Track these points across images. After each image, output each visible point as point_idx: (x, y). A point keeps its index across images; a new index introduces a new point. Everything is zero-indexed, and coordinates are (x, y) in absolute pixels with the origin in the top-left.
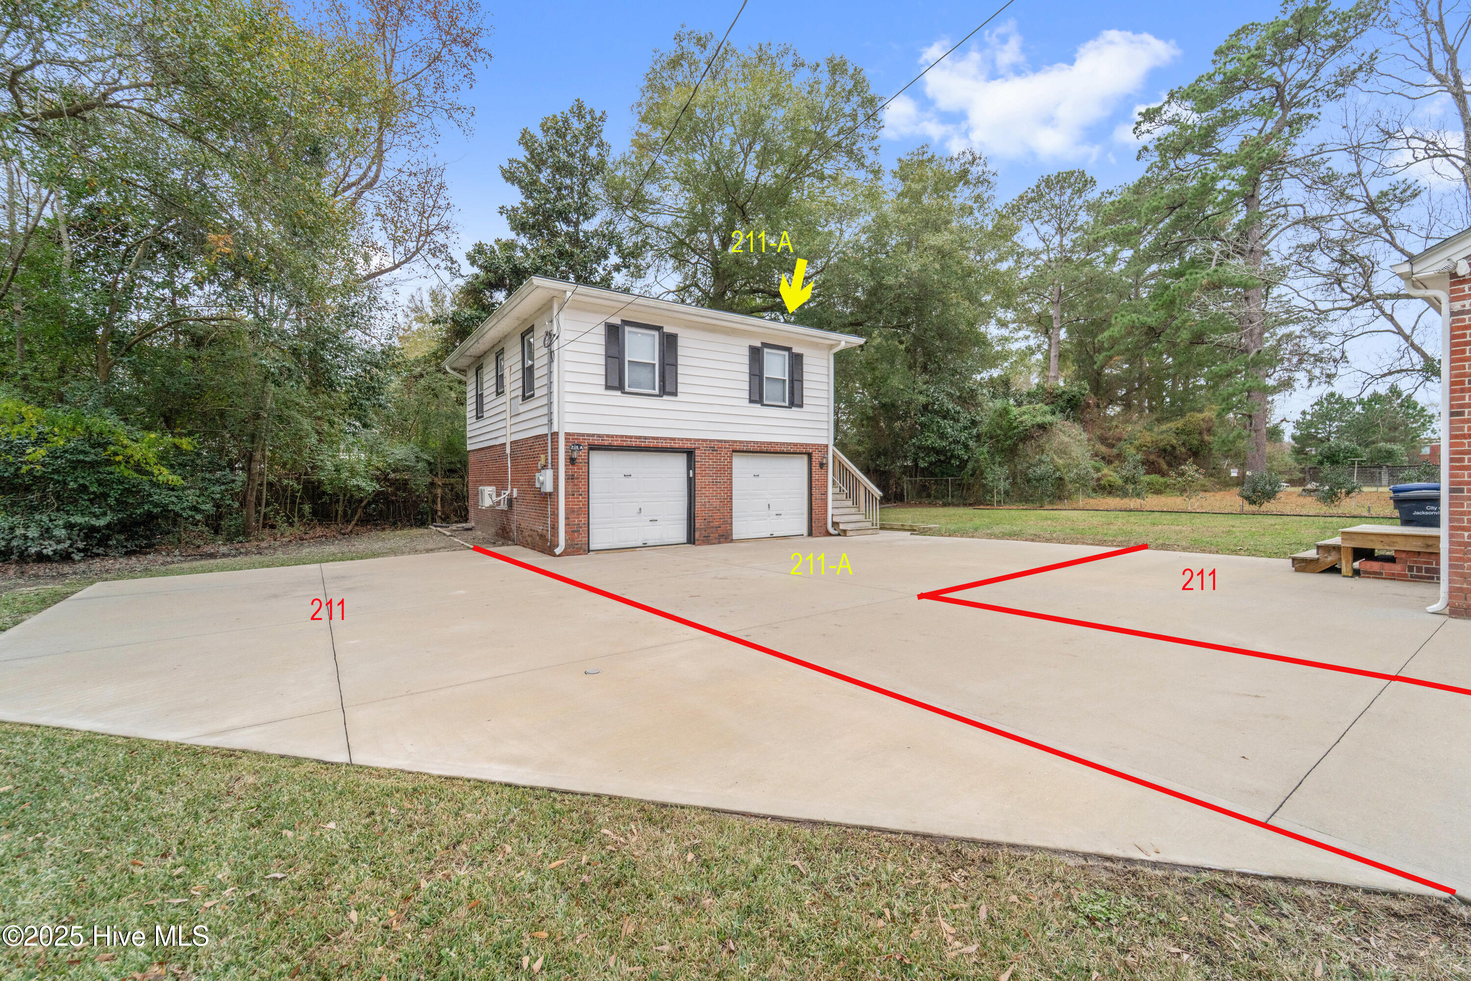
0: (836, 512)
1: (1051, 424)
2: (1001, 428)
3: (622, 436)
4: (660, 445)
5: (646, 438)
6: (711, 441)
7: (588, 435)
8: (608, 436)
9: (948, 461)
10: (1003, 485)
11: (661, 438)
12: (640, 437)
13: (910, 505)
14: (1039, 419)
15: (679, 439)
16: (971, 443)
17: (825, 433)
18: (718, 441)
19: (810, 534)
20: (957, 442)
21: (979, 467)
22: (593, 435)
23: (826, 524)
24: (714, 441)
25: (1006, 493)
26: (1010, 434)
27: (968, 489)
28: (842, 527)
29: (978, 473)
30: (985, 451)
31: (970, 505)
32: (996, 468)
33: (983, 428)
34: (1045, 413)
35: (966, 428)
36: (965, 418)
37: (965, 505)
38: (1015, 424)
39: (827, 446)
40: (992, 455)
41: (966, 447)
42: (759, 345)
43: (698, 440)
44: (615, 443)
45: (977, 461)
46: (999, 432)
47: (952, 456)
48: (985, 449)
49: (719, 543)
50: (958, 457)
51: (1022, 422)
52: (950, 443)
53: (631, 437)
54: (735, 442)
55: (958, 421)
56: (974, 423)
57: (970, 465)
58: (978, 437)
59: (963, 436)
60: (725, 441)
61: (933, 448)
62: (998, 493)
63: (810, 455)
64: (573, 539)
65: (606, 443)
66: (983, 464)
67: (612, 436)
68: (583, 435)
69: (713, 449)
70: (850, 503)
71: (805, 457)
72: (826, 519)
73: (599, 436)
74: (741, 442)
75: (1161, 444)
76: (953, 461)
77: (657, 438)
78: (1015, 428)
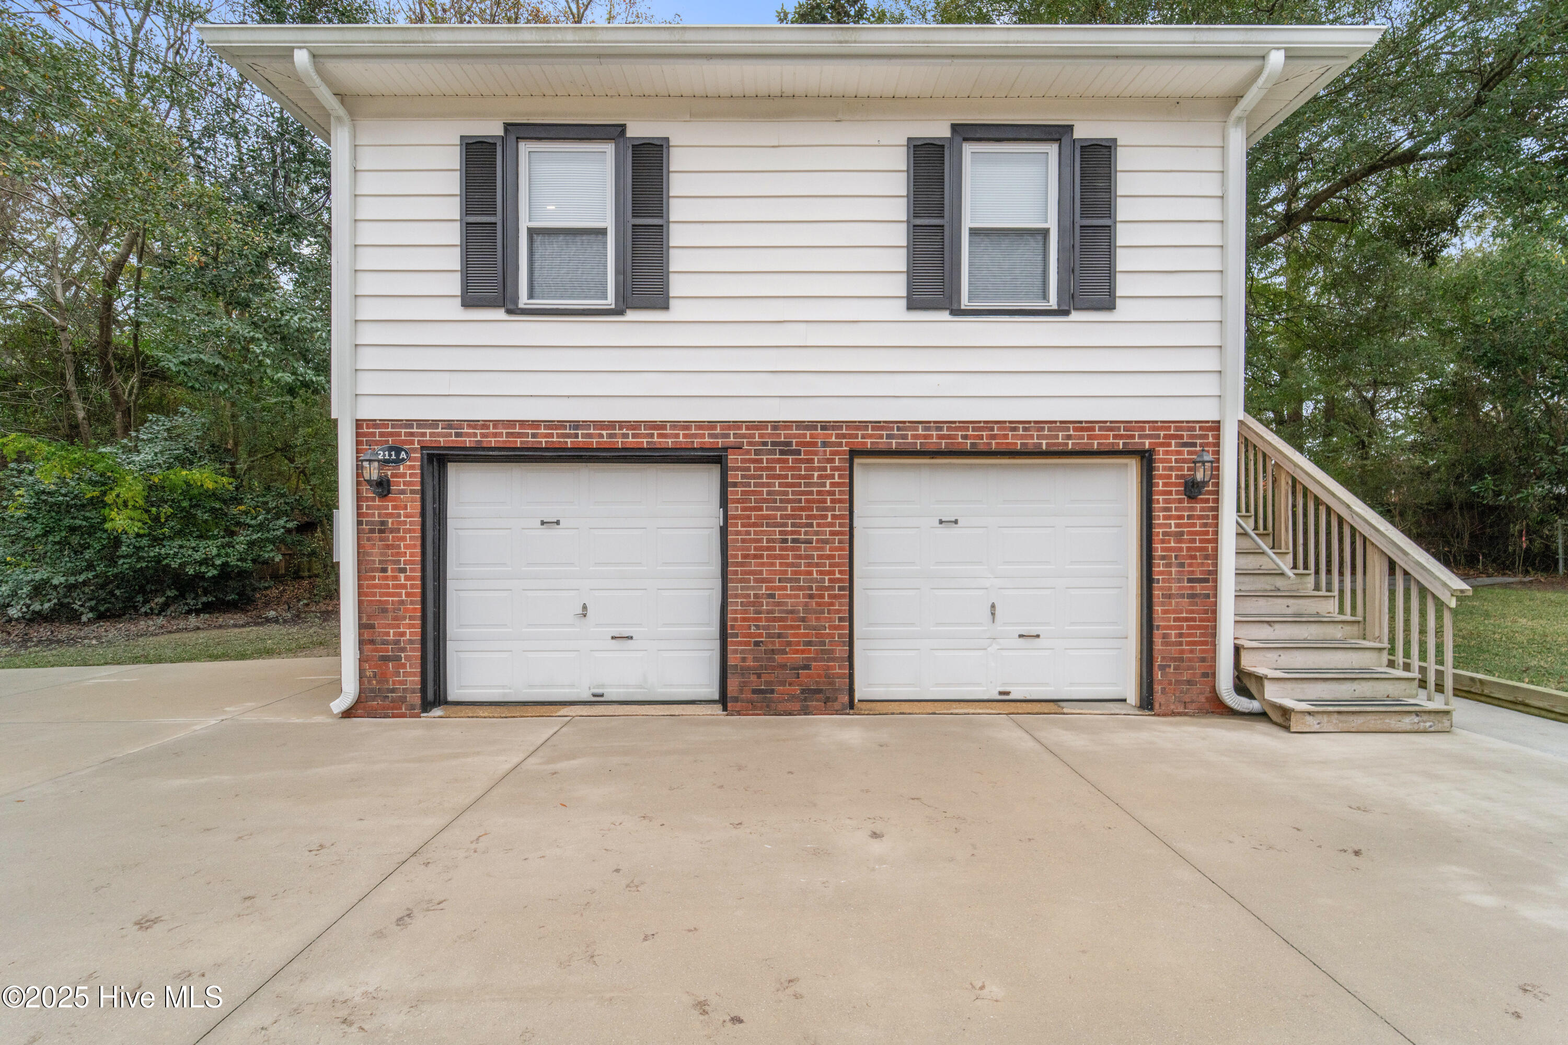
0: (1253, 635)
3: (511, 423)
4: (619, 442)
5: (576, 425)
6: (776, 425)
7: (422, 423)
8: (473, 424)
11: (622, 424)
12: (561, 424)
15: (675, 425)
17: (1209, 386)
18: (800, 425)
19: (1147, 703)
22: (434, 423)
23: (1211, 674)
24: (787, 425)
28: (1274, 694)
39: (1216, 426)
42: (947, 133)
43: (737, 425)
44: (493, 442)
49: (806, 711)
53: (535, 424)
54: (863, 425)
60: (825, 425)
63: (1146, 458)
64: (382, 677)
65: (468, 442)
67: (485, 424)
68: (409, 423)
69: (786, 448)
70: (1331, 606)
71: (1133, 467)
72: (1210, 659)
73: (449, 424)
74: (878, 425)
77: (611, 425)
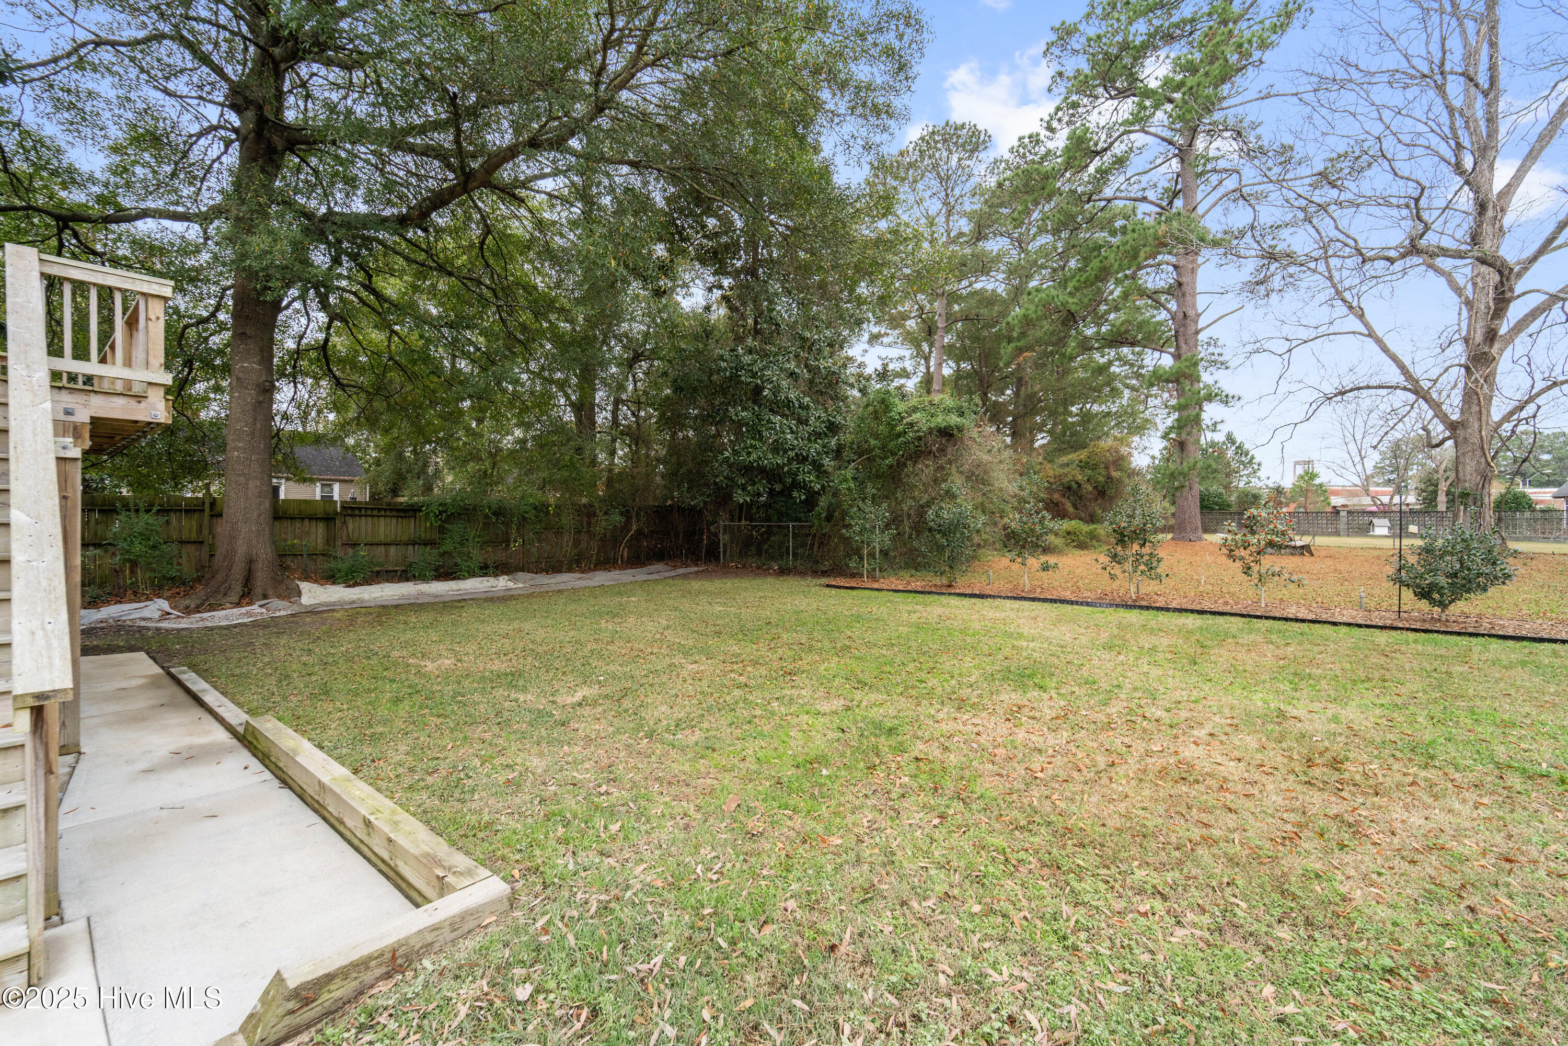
1: (960, 429)
2: (876, 436)
9: (786, 492)
10: (880, 540)
13: (725, 571)
14: (940, 420)
16: (827, 462)
20: (802, 459)
21: (839, 505)
25: (885, 553)
26: (891, 445)
27: (821, 544)
29: (837, 516)
30: (849, 476)
31: (824, 574)
32: (868, 507)
33: (846, 437)
34: (948, 411)
35: (819, 435)
36: (817, 417)
37: (816, 573)
38: (900, 428)
40: (861, 485)
41: (818, 467)
45: (836, 494)
46: (873, 442)
47: (796, 485)
48: (849, 473)
50: (803, 486)
51: (911, 425)
52: (790, 460)
55: (806, 422)
56: (833, 428)
57: (823, 502)
58: (838, 452)
59: (815, 449)
61: (762, 470)
62: (872, 555)
66: (845, 499)
75: (1065, 480)
76: (795, 494)
78: (899, 435)
